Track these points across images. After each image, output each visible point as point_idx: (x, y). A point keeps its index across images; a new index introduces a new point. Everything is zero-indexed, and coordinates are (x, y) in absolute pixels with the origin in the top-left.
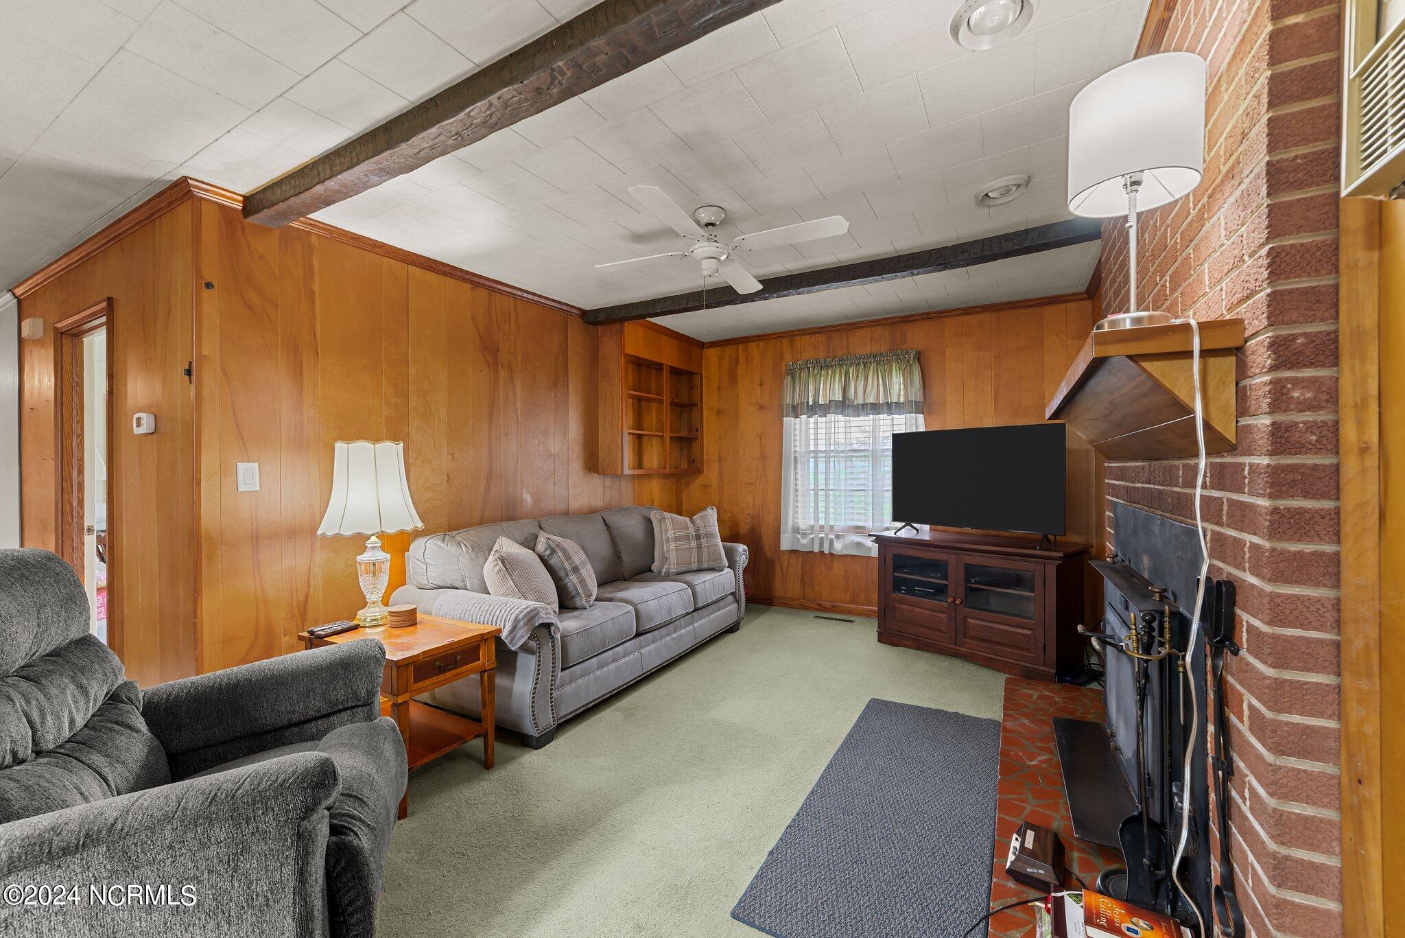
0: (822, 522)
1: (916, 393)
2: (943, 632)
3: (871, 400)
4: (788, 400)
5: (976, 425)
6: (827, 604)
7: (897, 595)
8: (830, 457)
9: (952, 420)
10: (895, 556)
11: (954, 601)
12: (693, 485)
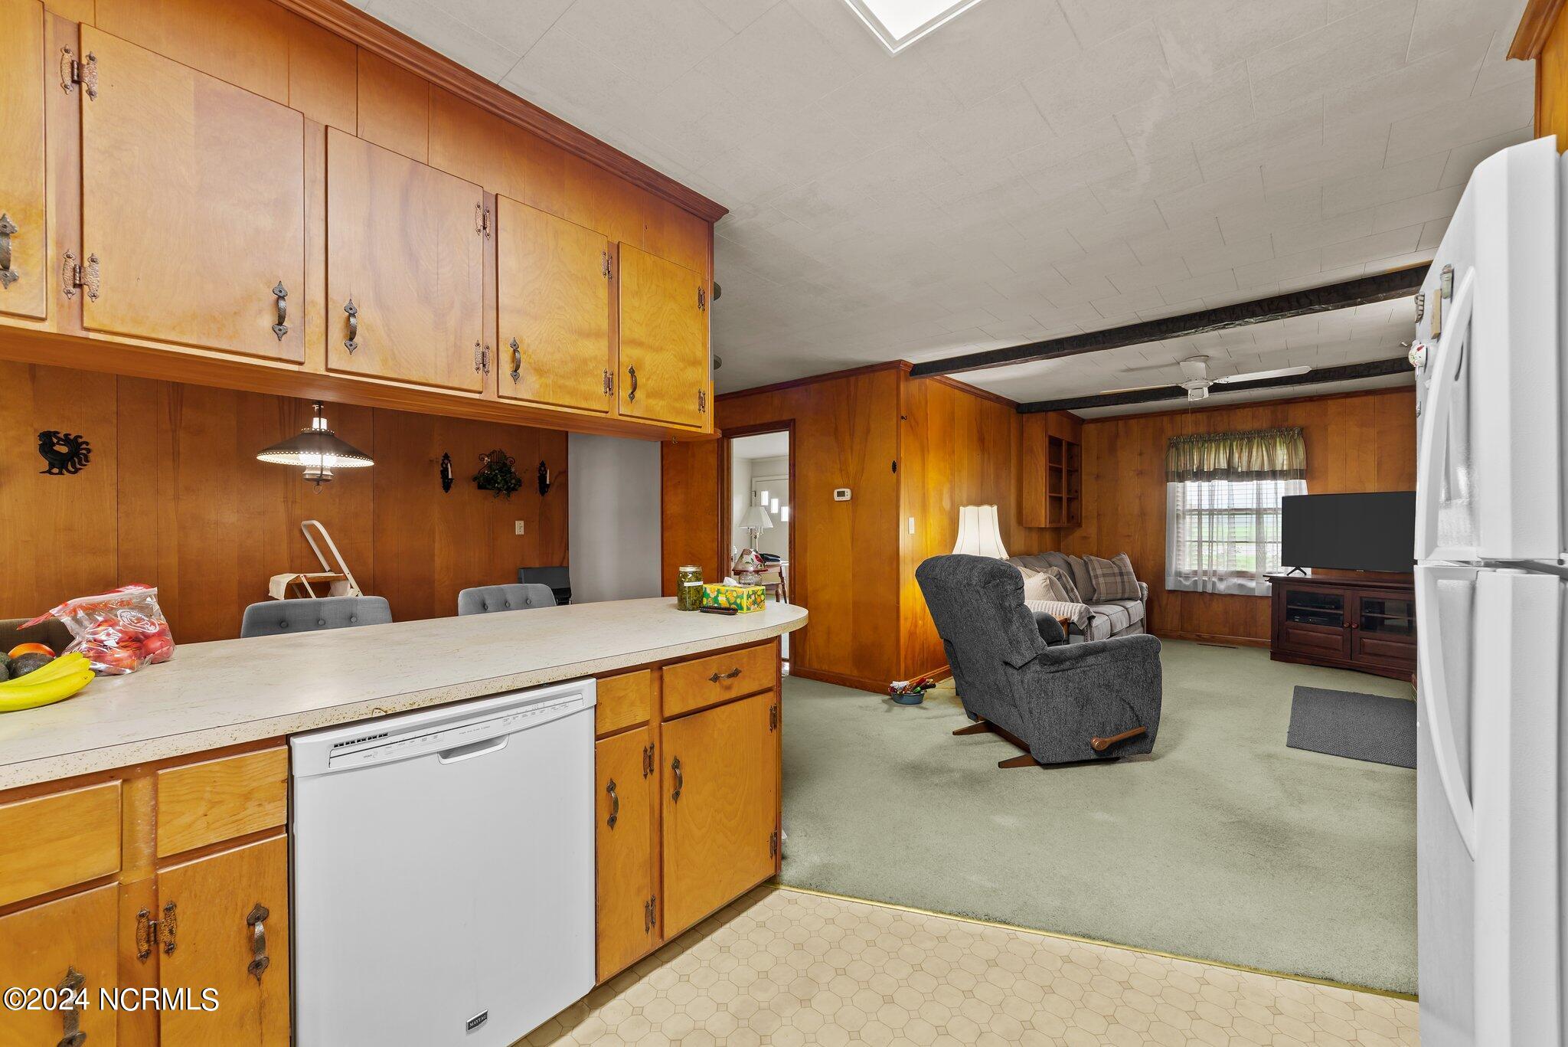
0: (1205, 567)
1: (1300, 461)
2: (1339, 650)
3: (1256, 467)
4: (1173, 467)
5: (1359, 489)
6: (1206, 636)
7: (1290, 623)
8: (1213, 515)
9: (1334, 484)
10: (1288, 591)
11: (1350, 626)
12: (1071, 537)
